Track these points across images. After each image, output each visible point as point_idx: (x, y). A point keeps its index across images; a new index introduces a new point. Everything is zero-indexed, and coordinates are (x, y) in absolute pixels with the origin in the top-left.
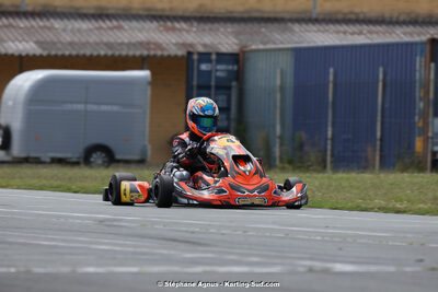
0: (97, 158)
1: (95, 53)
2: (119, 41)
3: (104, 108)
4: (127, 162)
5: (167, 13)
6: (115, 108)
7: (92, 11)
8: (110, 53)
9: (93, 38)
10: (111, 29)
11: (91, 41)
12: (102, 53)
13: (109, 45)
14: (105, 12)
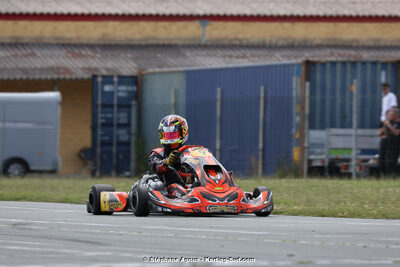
0: (14, 169)
1: (12, 77)
2: (33, 66)
3: (21, 125)
4: (40, 172)
5: (75, 42)
6: (29, 126)
7: (8, 41)
8: (24, 77)
9: (10, 65)
10: (26, 56)
11: (8, 66)
12: (18, 77)
13: (23, 70)
14: (20, 41)
